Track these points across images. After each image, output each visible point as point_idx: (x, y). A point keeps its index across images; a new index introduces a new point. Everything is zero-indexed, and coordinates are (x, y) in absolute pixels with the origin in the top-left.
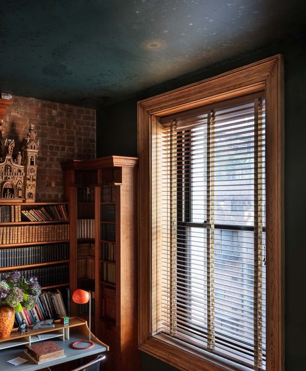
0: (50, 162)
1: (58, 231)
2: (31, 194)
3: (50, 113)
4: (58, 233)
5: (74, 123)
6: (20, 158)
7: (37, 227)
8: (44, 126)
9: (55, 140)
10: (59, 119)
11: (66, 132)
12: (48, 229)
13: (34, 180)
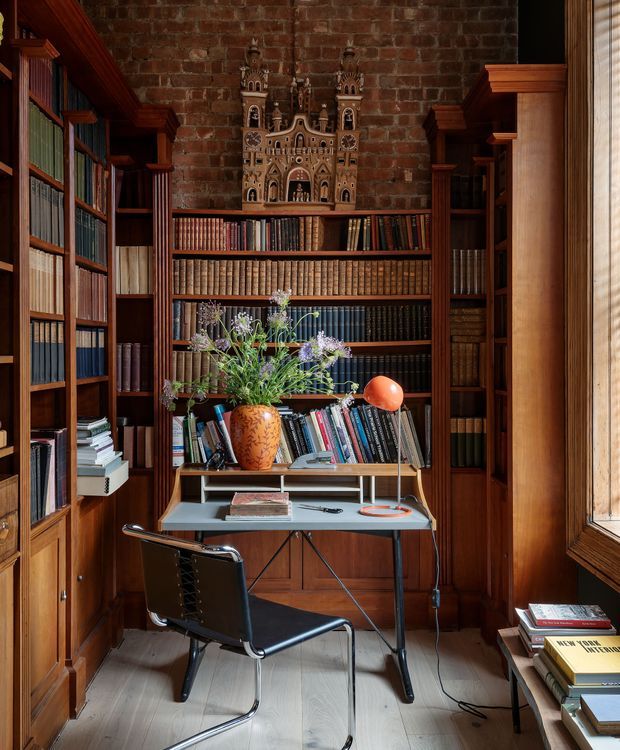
0: (400, 127)
1: (406, 274)
2: (346, 192)
3: (400, 15)
4: (406, 279)
5: (460, 32)
6: (324, 119)
7: (356, 263)
8: (387, 47)
9: (413, 75)
10: (422, 25)
11: (438, 54)
12: (381, 269)
13: (353, 162)
